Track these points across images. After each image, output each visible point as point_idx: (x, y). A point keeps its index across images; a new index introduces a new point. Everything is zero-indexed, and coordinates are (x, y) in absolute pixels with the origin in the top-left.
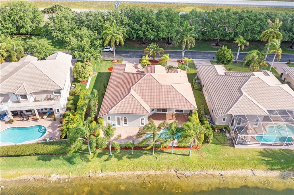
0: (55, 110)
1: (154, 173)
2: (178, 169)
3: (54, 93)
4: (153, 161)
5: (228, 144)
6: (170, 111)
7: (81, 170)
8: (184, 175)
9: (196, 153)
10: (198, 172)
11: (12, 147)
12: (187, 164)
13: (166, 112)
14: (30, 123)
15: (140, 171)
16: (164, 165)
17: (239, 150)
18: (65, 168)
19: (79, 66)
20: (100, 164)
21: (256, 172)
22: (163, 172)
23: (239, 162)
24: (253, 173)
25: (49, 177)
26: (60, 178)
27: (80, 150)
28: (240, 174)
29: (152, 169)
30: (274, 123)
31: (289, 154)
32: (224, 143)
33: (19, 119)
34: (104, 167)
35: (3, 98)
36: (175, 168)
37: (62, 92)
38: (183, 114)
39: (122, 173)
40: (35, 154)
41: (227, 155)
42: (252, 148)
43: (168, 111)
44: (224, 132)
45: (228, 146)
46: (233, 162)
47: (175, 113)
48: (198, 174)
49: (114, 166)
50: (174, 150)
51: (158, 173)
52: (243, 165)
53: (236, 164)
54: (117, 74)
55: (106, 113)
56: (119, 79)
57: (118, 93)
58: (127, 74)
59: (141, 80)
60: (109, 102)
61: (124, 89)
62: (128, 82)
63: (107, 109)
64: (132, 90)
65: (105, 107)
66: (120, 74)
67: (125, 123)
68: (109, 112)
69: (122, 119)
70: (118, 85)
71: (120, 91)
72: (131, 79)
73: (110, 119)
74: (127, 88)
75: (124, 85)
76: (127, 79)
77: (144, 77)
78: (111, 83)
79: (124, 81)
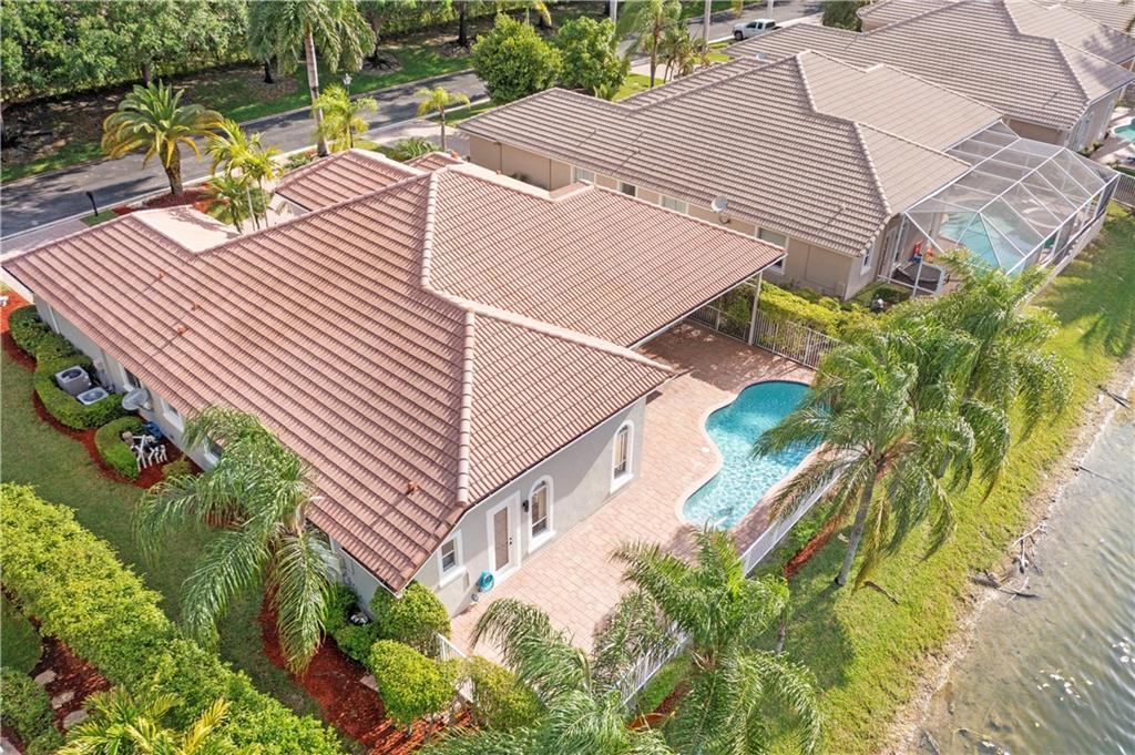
4: (879, 614)
54: (132, 295)
55: (438, 522)
56: (205, 306)
57: (344, 369)
58: (236, 251)
59: (431, 218)
60: (353, 452)
61: (368, 325)
62: (334, 280)
63: (403, 497)
64: (446, 295)
65: (363, 496)
66: (158, 279)
67: (536, 530)
68: (464, 496)
69: (525, 505)
70: (262, 330)
71: (338, 350)
72: (334, 254)
73: (450, 561)
74: (385, 307)
75: (313, 307)
76: (293, 271)
77: (433, 194)
78: (160, 358)
79: (285, 291)
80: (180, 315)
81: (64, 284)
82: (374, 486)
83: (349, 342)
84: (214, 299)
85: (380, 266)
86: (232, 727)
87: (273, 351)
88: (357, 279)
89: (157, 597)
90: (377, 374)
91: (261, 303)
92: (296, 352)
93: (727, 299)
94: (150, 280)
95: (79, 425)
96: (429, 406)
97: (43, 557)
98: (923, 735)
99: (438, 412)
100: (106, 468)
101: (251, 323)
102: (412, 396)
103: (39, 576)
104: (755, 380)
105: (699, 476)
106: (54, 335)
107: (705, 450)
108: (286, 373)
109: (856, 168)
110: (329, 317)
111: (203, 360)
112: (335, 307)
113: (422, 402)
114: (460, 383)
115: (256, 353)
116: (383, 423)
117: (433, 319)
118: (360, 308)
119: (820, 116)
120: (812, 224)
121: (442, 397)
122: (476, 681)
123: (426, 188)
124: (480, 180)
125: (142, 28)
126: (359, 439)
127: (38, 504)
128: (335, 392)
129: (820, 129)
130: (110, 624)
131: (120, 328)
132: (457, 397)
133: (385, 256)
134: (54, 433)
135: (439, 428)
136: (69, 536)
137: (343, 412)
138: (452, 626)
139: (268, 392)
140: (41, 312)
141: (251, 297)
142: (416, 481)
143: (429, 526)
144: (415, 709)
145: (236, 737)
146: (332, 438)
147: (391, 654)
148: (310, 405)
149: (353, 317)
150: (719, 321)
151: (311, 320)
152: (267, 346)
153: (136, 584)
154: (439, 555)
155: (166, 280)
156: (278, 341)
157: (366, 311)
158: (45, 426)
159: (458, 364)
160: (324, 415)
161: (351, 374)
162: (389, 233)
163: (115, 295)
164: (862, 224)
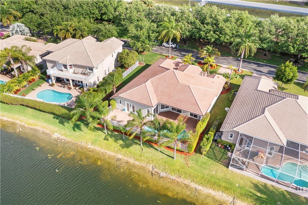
0: (84, 84)
1: (133, 162)
2: (156, 167)
3: (88, 69)
4: (138, 152)
5: (223, 162)
6: (184, 113)
7: (77, 137)
8: (158, 174)
9: (183, 159)
10: (174, 177)
11: (38, 102)
12: (168, 166)
13: (181, 113)
14: (65, 90)
15: (122, 156)
16: (145, 158)
17: (232, 173)
18: (67, 131)
19: (124, 52)
20: (94, 138)
21: (239, 202)
22: (142, 164)
23: (223, 184)
24: (234, 202)
25: (53, 134)
26: (60, 137)
27: (86, 122)
28: (217, 197)
29: (133, 157)
30: (300, 161)
31: (293, 199)
32: (219, 161)
33: (60, 85)
34: (95, 141)
35: (53, 64)
36: (154, 165)
37: (94, 69)
38: (197, 119)
39: (107, 151)
40: (52, 113)
41: (215, 173)
42: (249, 177)
43: (182, 112)
44: (228, 150)
45: (222, 165)
46: (217, 182)
47: (189, 116)
48: (173, 179)
49: (104, 143)
50: (163, 149)
51: (137, 163)
52: (226, 189)
53: (220, 186)
67: (133, 111)
69: (131, 105)
73: (121, 103)
77: (167, 72)
154: (119, 101)
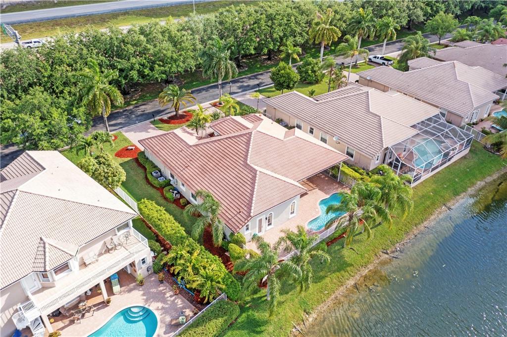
2: (385, 248)
3: (117, 232)
4: (353, 256)
7: (280, 332)
10: (406, 239)
12: (389, 236)
14: (96, 319)
15: (351, 280)
16: (368, 253)
17: (415, 188)
22: (375, 262)
23: (428, 203)
29: (360, 267)
34: (305, 305)
35: (7, 296)
36: (381, 249)
39: (333, 297)
49: (315, 293)
52: (434, 205)
53: (429, 207)
54: (174, 155)
55: (246, 219)
56: (193, 161)
57: (227, 181)
58: (201, 146)
59: (251, 144)
60: (228, 202)
61: (233, 171)
62: (226, 158)
63: (239, 213)
64: (252, 165)
65: (229, 212)
66: (181, 151)
67: (269, 225)
68: (252, 214)
69: (266, 218)
70: (208, 169)
71: (226, 176)
72: (226, 151)
73: (247, 229)
74: (238, 167)
75: (220, 164)
76: (216, 154)
77: (252, 137)
78: (181, 173)
79: (213, 159)
80: (187, 162)
81: (156, 149)
82: (232, 210)
83: (228, 175)
84: (195, 159)
85: (237, 156)
86: (201, 255)
87: (210, 175)
88: (231, 159)
89: (184, 229)
90: (235, 184)
91: (207, 162)
92: (216, 176)
93: (333, 168)
94: (179, 151)
95: (158, 186)
96: (246, 193)
97: (160, 218)
98: (356, 284)
99: (248, 194)
100: (166, 198)
101: (205, 167)
102: (242, 190)
103: (159, 222)
104: (336, 192)
105: (313, 216)
106: (150, 161)
107: (317, 210)
108: (213, 181)
109: (378, 131)
110: (224, 168)
111: (192, 175)
112: (226, 165)
113: (244, 192)
114: (254, 188)
115: (206, 175)
116: (235, 196)
117: (249, 171)
118: (232, 166)
119: (371, 113)
120: (362, 147)
121: (249, 191)
122: (250, 254)
123: (251, 136)
124: (264, 134)
125: (172, 66)
126: (229, 199)
127: (156, 206)
128: (224, 187)
129: (370, 117)
130: (175, 233)
131: (171, 164)
132: (253, 191)
133: (239, 153)
134: (152, 188)
135: (248, 198)
136: (164, 214)
137: (226, 192)
138: (247, 244)
139: (208, 185)
140: (146, 154)
141: (205, 160)
142: (241, 210)
143: (243, 220)
144: (237, 258)
145: (201, 257)
146: (223, 198)
147: (232, 246)
148: (218, 189)
149: (230, 168)
150: (330, 173)
151: (220, 168)
152: (209, 173)
153: (179, 225)
154: (245, 227)
155: (182, 151)
156: (211, 172)
157: (233, 167)
158: (149, 185)
159: (253, 184)
160: (222, 192)
161: (229, 183)
162: (240, 147)
163: (169, 154)
164: (376, 149)
